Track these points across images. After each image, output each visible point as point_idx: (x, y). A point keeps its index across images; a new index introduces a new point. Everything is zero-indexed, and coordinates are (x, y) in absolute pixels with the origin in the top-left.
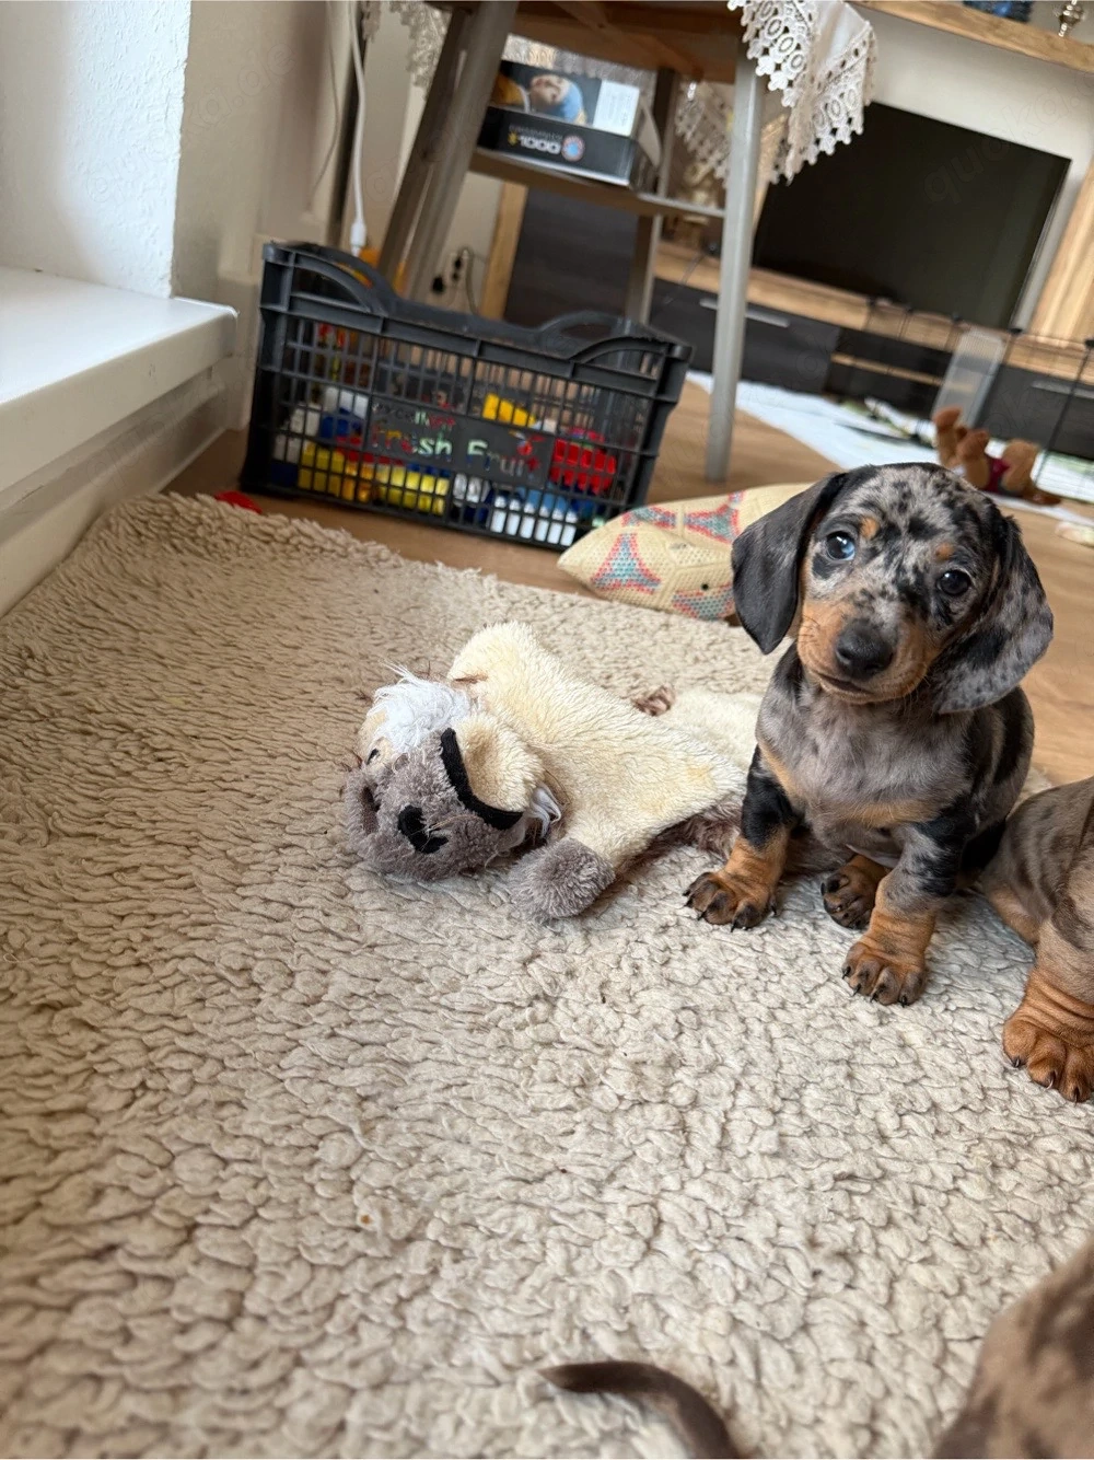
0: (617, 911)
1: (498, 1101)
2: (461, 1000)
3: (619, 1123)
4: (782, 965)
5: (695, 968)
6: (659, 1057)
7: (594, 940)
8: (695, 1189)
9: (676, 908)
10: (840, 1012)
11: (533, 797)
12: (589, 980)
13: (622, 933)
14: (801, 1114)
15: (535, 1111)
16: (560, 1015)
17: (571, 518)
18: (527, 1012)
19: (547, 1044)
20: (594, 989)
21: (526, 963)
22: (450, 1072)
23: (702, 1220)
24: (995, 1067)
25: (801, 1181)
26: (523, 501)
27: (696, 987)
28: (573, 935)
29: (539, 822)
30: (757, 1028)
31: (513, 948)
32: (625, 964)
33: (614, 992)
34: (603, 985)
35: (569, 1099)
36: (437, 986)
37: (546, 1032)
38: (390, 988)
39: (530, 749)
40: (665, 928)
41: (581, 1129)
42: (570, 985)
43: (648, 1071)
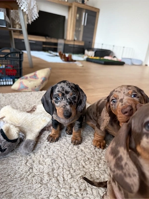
0: (38, 147)
1: (29, 191)
2: (17, 176)
3: (48, 185)
4: (63, 145)
5: (52, 152)
6: (51, 170)
7: (36, 154)
8: (62, 190)
9: (46, 143)
10: (73, 149)
11: (19, 135)
12: (37, 162)
13: (39, 151)
14: (73, 169)
15: (35, 190)
16: (34, 170)
17: (11, 80)
18: (29, 172)
19: (34, 177)
20: (38, 163)
21: (26, 163)
22: (19, 190)
23: (65, 195)
24: (93, 149)
25: (76, 180)
26: (3, 79)
27: (53, 155)
28: (32, 155)
29: (21, 138)
30: (63, 158)
31: (23, 162)
32: (41, 156)
33: (41, 162)
34: (39, 161)
35: (40, 185)
36: (12, 175)
37: (33, 174)
38: (4, 179)
39: (16, 127)
40: (45, 147)
41: (43, 189)
42: (34, 164)
43: (50, 173)
